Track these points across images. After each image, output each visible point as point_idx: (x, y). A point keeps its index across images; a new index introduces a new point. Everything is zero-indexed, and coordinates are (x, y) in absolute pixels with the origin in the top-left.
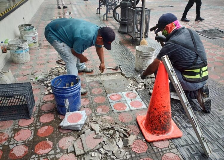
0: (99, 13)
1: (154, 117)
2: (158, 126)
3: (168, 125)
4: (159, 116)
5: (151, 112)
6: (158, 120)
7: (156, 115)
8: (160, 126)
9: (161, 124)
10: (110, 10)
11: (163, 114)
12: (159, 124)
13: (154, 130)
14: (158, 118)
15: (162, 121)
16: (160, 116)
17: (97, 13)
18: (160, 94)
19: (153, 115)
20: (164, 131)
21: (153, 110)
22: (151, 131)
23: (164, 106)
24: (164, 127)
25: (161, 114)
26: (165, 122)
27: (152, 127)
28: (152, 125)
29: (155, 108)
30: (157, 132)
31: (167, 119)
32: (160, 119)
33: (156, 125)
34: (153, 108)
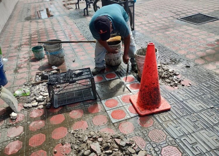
0: (79, 8)
1: (145, 93)
2: (149, 101)
3: (158, 100)
4: (149, 92)
5: (142, 90)
6: (149, 96)
7: (147, 92)
8: (151, 101)
9: (151, 99)
10: (89, 4)
11: (153, 90)
12: (150, 100)
13: (146, 106)
14: (149, 94)
15: (153, 97)
16: (151, 93)
17: (76, 8)
18: (149, 72)
19: (145, 92)
20: (154, 106)
21: (144, 87)
22: (143, 107)
23: (154, 83)
24: (155, 101)
25: (151, 91)
26: (155, 97)
27: (144, 103)
28: (144, 101)
29: (146, 86)
30: (149, 107)
31: (157, 94)
32: (151, 95)
33: (147, 101)
34: (144, 86)
